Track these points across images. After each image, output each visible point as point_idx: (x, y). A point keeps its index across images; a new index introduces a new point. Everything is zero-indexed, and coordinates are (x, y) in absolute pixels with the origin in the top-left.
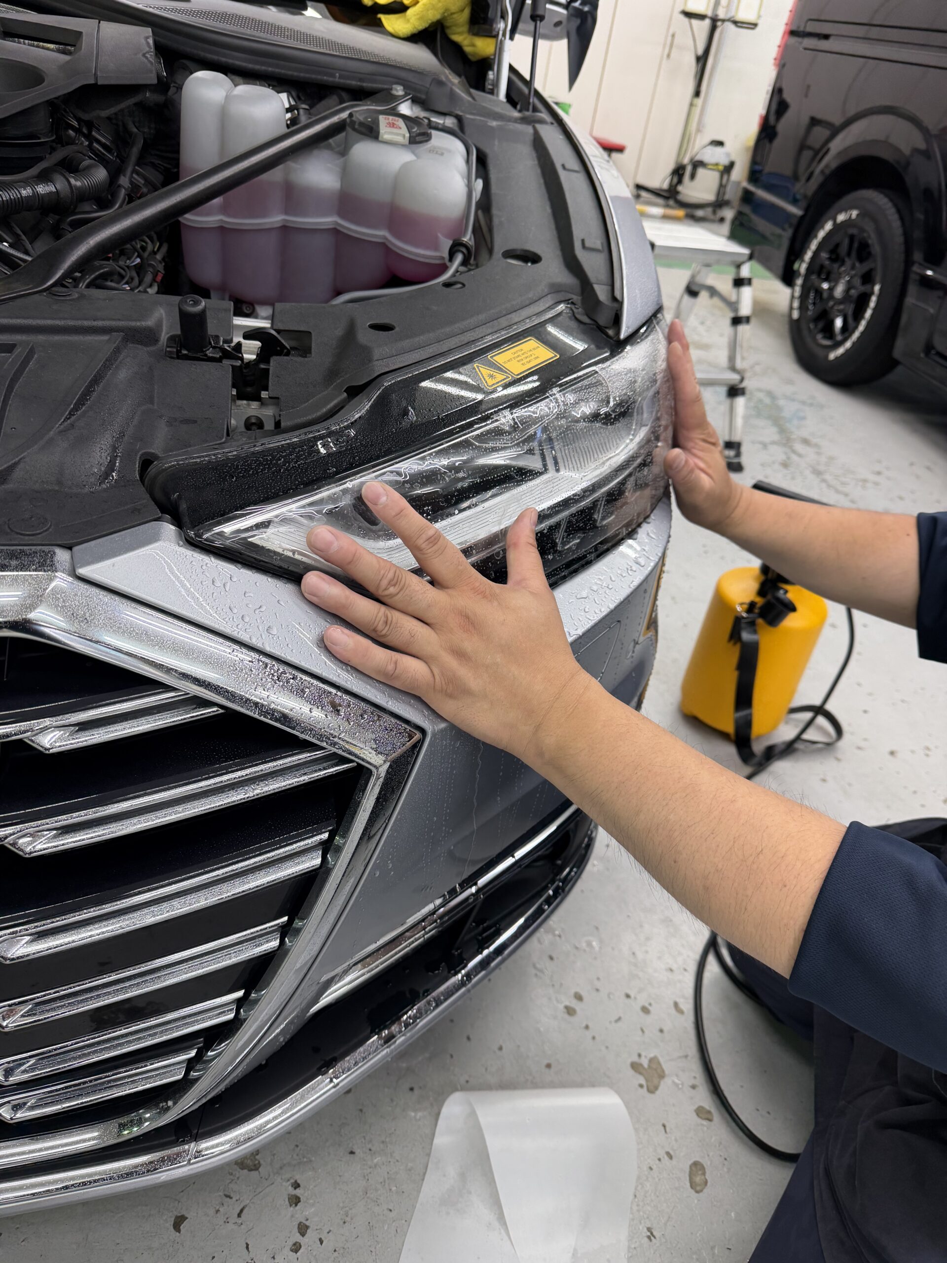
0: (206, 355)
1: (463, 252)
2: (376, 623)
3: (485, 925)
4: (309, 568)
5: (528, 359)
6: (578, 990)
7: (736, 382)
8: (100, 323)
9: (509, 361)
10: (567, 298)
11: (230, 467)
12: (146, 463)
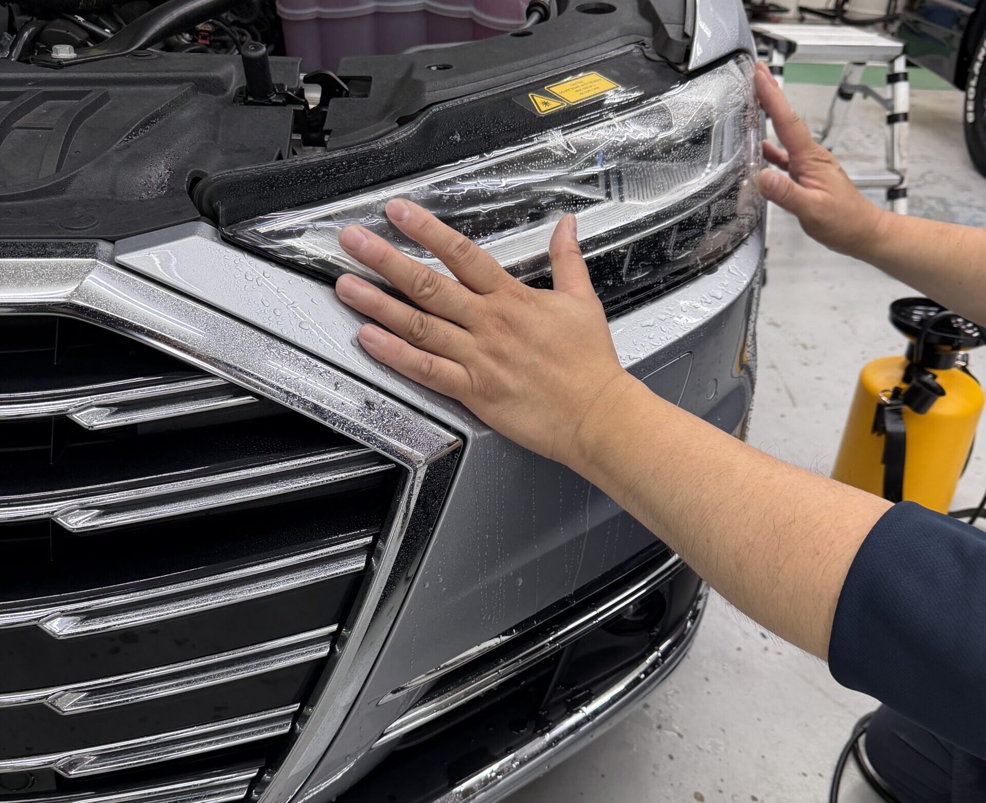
0: (270, 101)
1: (539, 12)
2: (411, 326)
3: (575, 688)
4: (342, 271)
5: (587, 90)
6: (699, 790)
7: (896, 182)
8: (171, 75)
9: (566, 91)
10: (638, 40)
11: (271, 179)
12: (195, 180)
